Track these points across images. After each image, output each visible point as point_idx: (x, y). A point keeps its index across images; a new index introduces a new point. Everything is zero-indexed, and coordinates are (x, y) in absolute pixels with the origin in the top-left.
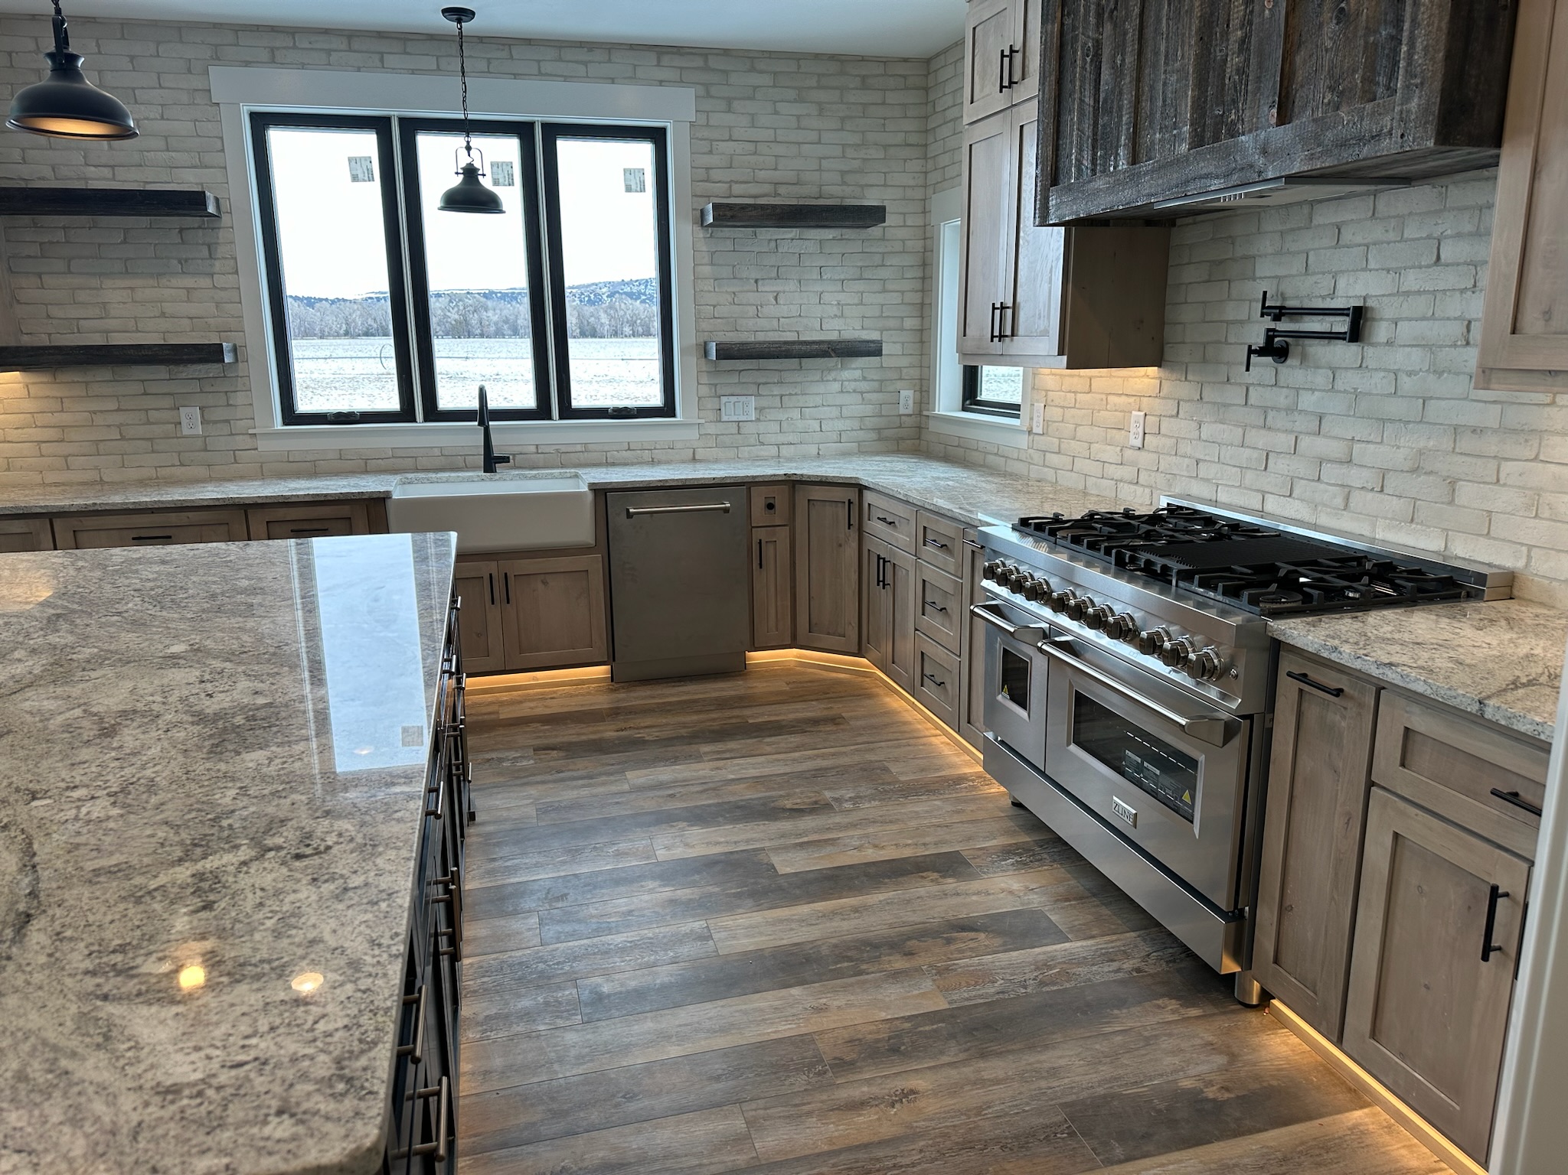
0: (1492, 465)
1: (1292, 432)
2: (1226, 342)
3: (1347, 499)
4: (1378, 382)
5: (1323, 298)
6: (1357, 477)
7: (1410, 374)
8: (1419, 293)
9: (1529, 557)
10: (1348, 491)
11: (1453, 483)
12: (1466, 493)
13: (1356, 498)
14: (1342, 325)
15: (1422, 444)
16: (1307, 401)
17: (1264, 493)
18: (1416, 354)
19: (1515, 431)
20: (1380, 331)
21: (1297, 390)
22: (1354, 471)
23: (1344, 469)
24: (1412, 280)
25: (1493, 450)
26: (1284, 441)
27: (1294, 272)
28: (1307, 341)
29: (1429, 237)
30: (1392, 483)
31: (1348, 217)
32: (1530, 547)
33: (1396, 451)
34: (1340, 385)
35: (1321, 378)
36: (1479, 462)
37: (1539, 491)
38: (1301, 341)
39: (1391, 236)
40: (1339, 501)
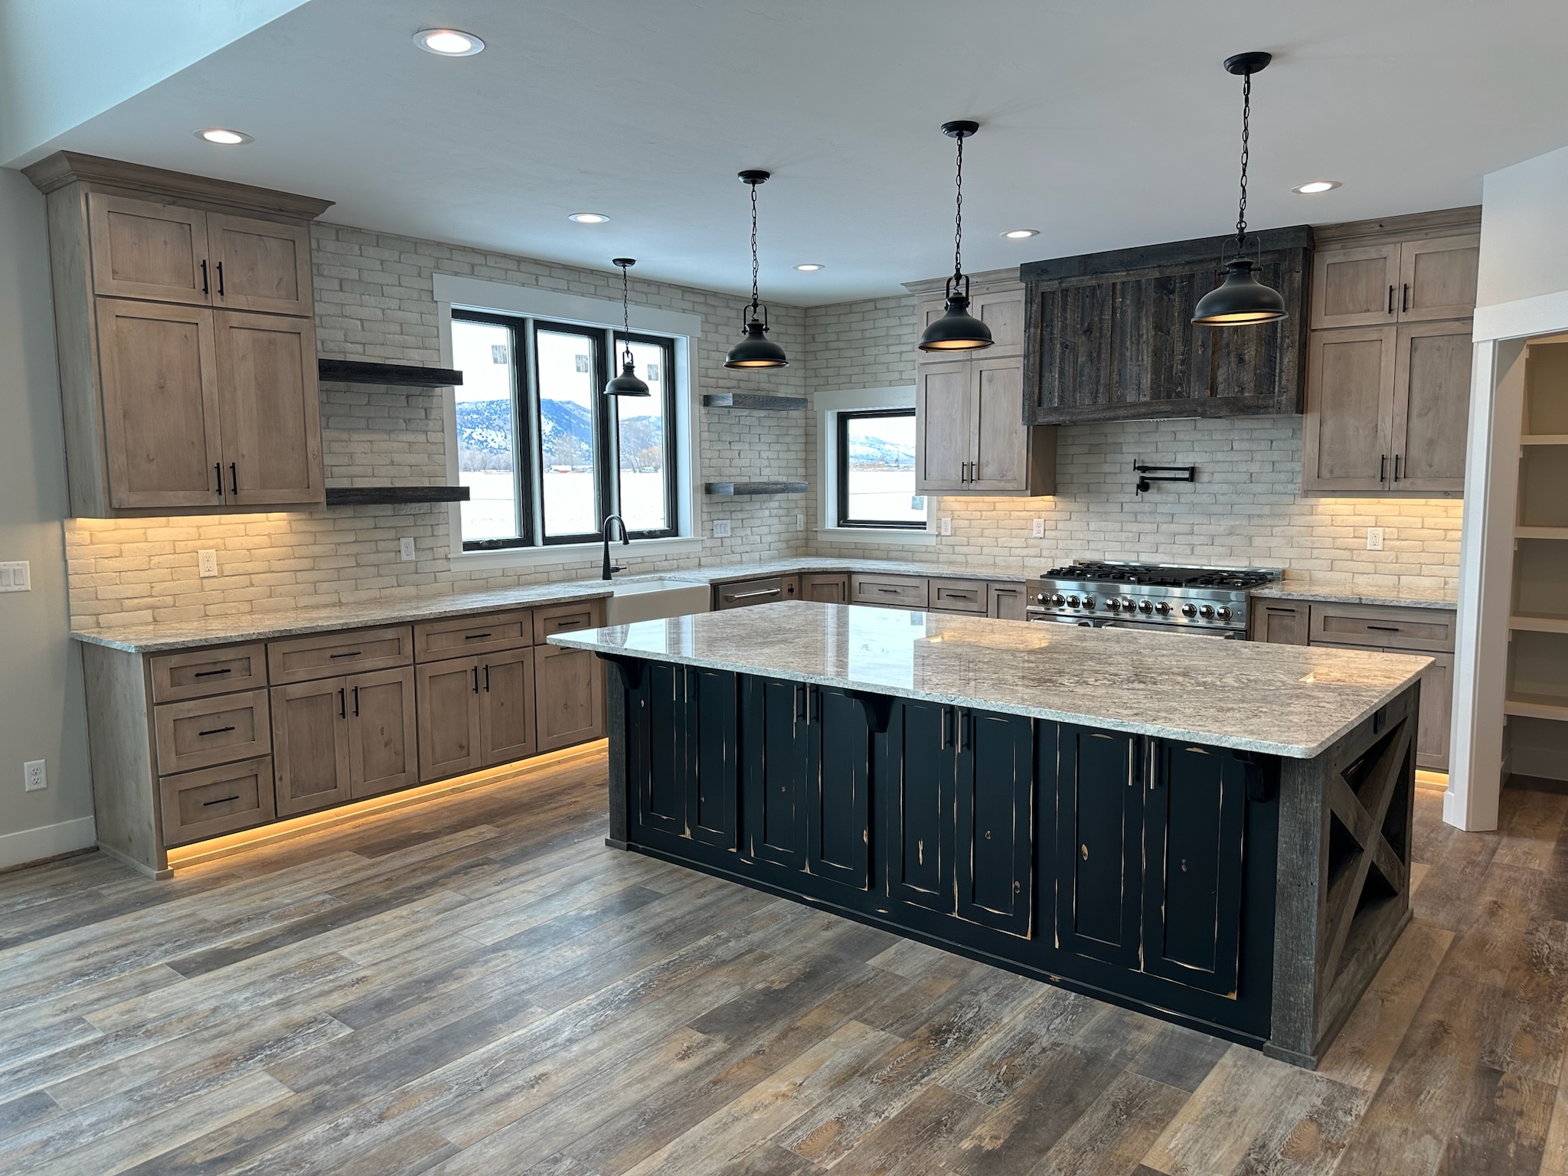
0: (1270, 528)
1: (1154, 523)
2: (1105, 483)
3: (1192, 550)
4: (1205, 498)
5: (1169, 463)
6: (1196, 540)
7: (1223, 494)
8: (1224, 461)
9: (1290, 563)
10: (1192, 547)
11: (1250, 538)
12: (1257, 541)
13: (1197, 550)
14: (1186, 475)
15: (1232, 523)
16: (1161, 509)
17: (1138, 553)
18: (1225, 487)
19: (1278, 515)
20: (1204, 477)
21: (1156, 504)
22: (1195, 537)
23: (1189, 537)
24: (1219, 456)
25: (1269, 523)
26: (1148, 527)
27: (1149, 451)
28: (1160, 482)
29: (1227, 439)
30: (1217, 541)
31: (1180, 428)
32: (1290, 559)
33: (1223, 526)
34: (1182, 500)
35: (1171, 498)
36: (1262, 528)
37: (1292, 537)
38: (1157, 481)
39: (1206, 438)
40: (1188, 551)
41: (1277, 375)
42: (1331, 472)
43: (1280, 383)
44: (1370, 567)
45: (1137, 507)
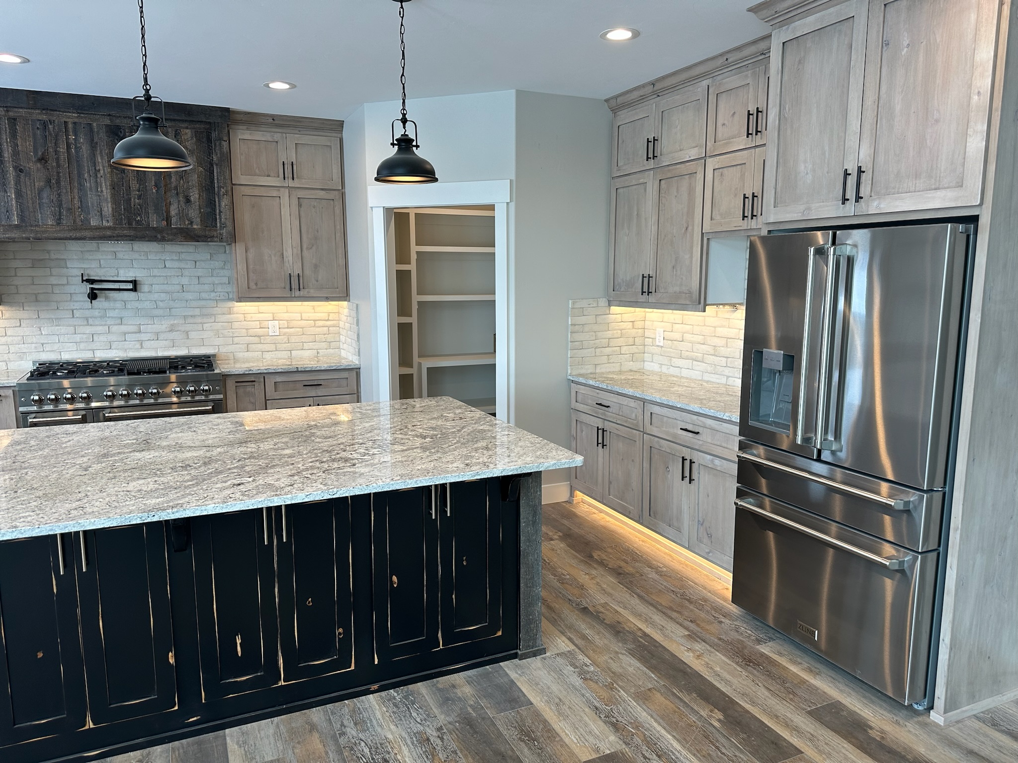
0: (201, 325)
1: (105, 325)
2: (53, 293)
3: (141, 344)
4: (147, 304)
5: (113, 276)
6: (143, 337)
7: (162, 301)
8: (160, 276)
9: (219, 349)
10: (141, 342)
11: (187, 332)
12: (192, 335)
13: (146, 344)
14: (130, 286)
15: (172, 323)
16: (111, 313)
17: (93, 350)
18: (163, 295)
19: (206, 315)
20: (145, 288)
21: (105, 310)
22: (143, 335)
23: (138, 335)
24: (156, 272)
25: (200, 321)
26: (100, 329)
27: (93, 266)
28: (107, 292)
29: (160, 259)
30: (161, 336)
31: (119, 249)
32: (218, 346)
33: (164, 325)
34: (128, 306)
35: (119, 305)
36: (195, 325)
37: (218, 330)
38: (103, 292)
39: (143, 257)
40: (138, 346)
41: (217, 213)
42: (256, 284)
43: (221, 220)
44: (273, 347)
45: (88, 313)
